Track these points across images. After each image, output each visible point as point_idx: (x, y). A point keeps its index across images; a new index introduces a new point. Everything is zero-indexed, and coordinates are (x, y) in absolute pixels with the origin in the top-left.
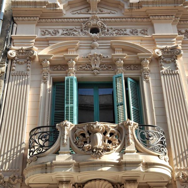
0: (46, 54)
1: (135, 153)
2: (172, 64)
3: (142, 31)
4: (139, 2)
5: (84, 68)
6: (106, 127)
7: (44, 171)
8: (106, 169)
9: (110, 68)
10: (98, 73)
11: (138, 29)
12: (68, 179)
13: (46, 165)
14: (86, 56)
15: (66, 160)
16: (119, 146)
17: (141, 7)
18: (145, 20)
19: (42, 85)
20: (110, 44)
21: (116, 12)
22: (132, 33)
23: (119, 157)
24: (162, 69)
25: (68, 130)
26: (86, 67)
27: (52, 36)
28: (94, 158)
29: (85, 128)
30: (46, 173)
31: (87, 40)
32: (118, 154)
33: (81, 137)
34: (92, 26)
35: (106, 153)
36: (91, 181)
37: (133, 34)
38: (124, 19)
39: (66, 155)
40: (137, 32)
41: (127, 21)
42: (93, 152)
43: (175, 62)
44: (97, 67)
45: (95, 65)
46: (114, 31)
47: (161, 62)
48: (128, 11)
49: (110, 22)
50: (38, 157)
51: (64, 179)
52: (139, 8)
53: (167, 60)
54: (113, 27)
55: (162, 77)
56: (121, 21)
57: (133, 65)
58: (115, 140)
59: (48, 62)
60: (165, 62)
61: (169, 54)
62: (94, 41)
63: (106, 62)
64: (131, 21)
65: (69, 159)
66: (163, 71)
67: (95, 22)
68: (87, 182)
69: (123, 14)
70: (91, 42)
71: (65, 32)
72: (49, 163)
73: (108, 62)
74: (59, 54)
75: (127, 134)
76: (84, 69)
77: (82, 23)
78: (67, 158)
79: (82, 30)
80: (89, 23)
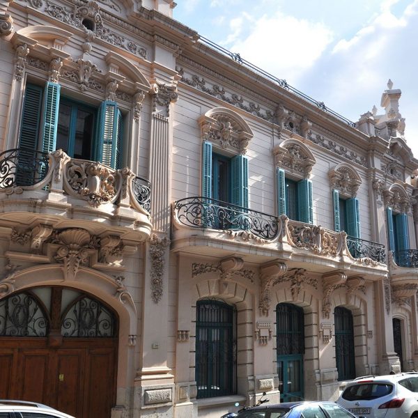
0: (26, 36)
1: (129, 209)
2: (164, 108)
3: (141, 51)
4: (151, 11)
5: (69, 75)
6: (106, 171)
7: (32, 209)
8: (101, 220)
9: (100, 88)
10: (85, 90)
11: (138, 46)
12: (51, 223)
13: (36, 203)
14: (76, 60)
15: (60, 201)
16: (115, 197)
17: (152, 18)
18: (148, 37)
19: (14, 82)
20: (105, 54)
21: (118, 9)
22: (130, 47)
23: (113, 209)
24: (154, 111)
25: (63, 164)
26: (72, 76)
27: (32, 7)
28: (90, 205)
29: (83, 166)
30: (34, 212)
31: (79, 35)
32: (113, 205)
33: (77, 176)
34: (87, 16)
35: (104, 202)
36: (72, 228)
37: (131, 50)
38: (126, 25)
39: (58, 194)
40: (135, 49)
41: (128, 29)
42: (91, 198)
43: (168, 107)
44: (86, 80)
45: (85, 78)
46: (111, 35)
47: (154, 101)
48: (135, 15)
49: (109, 20)
50: (23, 190)
51: (46, 222)
52: (148, 19)
53: (161, 101)
54: (111, 29)
55: (153, 121)
56: (122, 26)
57: (126, 93)
58: (112, 189)
59: (28, 49)
60: (158, 102)
61: (165, 95)
62: (87, 41)
63: (97, 77)
64: (133, 32)
65: (63, 200)
66: (155, 113)
67: (93, 13)
68: (66, 229)
69: (127, 16)
70: (83, 40)
71: (50, 9)
72: (40, 201)
73: (100, 78)
74: (43, 42)
75: (124, 185)
76: (69, 78)
77: (76, 6)
78: (62, 198)
79: (72, 16)
80: (86, 11)
